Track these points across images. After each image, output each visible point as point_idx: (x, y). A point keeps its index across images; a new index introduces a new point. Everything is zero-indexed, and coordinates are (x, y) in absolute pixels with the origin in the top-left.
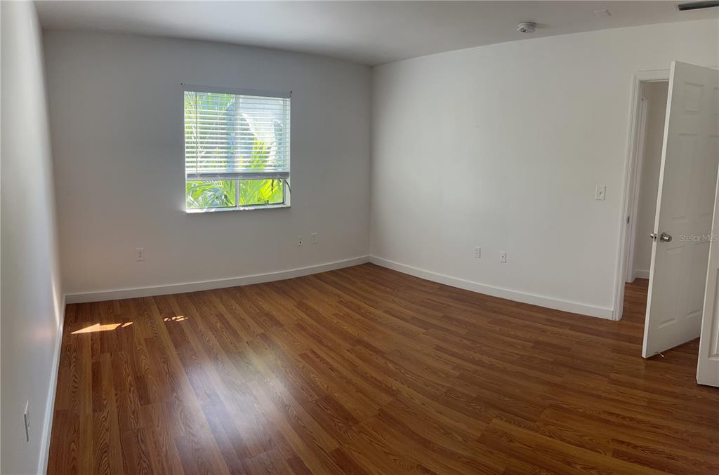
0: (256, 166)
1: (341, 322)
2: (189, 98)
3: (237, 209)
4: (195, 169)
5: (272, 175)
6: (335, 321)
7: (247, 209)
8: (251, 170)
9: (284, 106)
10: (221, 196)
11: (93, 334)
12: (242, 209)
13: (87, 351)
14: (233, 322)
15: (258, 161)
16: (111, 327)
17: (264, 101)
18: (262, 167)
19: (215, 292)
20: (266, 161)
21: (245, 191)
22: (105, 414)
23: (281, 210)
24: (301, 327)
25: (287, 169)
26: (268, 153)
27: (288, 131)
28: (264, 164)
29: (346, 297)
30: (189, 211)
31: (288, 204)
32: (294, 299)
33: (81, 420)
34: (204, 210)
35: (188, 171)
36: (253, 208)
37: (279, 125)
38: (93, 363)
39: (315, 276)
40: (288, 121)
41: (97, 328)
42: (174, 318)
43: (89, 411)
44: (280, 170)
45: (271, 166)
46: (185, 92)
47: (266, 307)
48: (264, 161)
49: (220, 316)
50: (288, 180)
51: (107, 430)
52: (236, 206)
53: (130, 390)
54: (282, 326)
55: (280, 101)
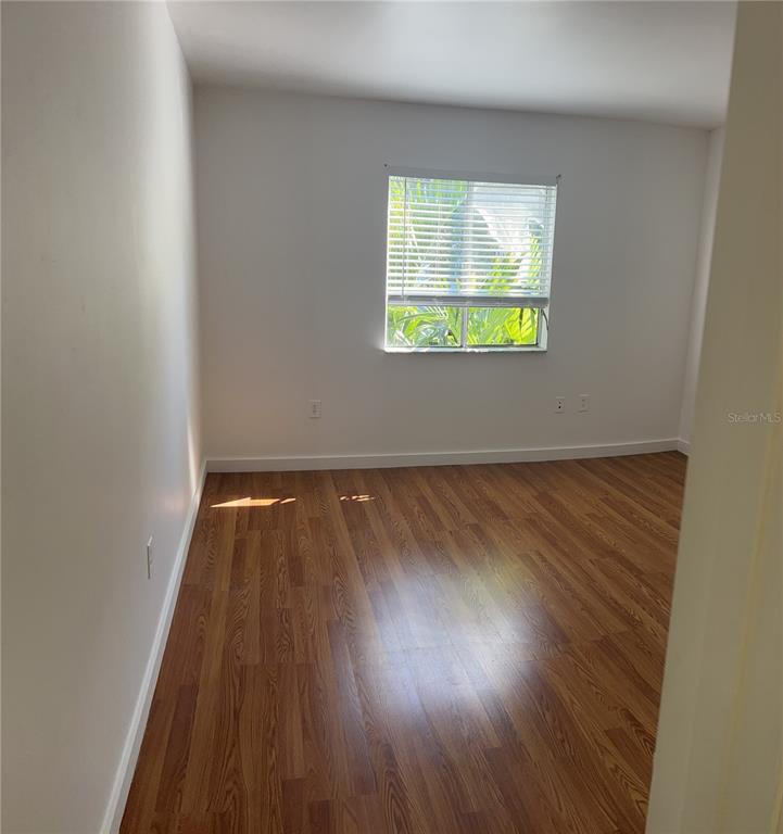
0: (496, 287)
1: (596, 525)
2: (396, 185)
3: (463, 350)
4: (400, 288)
5: (521, 302)
6: (587, 523)
7: (476, 350)
8: (489, 293)
9: (548, 197)
10: (444, 332)
11: (240, 509)
12: (469, 350)
13: (230, 526)
14: (437, 507)
15: (500, 280)
16: (268, 502)
17: (511, 191)
18: (506, 290)
19: (422, 470)
20: (512, 281)
21: (480, 324)
22: (245, 592)
23: (530, 355)
24: (532, 523)
25: (547, 293)
26: (517, 267)
27: (551, 235)
28: (511, 284)
29: (616, 494)
30: (388, 348)
31: (543, 346)
32: (534, 488)
33: (214, 595)
34: (413, 350)
35: (389, 291)
36: (486, 350)
37: (538, 227)
38: (236, 541)
39: (580, 462)
40: (552, 221)
41: (247, 502)
42: (354, 498)
43: (225, 586)
44: (535, 294)
45: (520, 288)
46: (391, 178)
47: (490, 492)
48: (509, 281)
49: (422, 500)
50: (546, 310)
51: (245, 607)
52: (461, 347)
53: (280, 570)
54: (505, 518)
55: (541, 190)
